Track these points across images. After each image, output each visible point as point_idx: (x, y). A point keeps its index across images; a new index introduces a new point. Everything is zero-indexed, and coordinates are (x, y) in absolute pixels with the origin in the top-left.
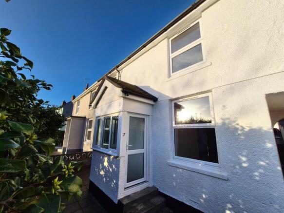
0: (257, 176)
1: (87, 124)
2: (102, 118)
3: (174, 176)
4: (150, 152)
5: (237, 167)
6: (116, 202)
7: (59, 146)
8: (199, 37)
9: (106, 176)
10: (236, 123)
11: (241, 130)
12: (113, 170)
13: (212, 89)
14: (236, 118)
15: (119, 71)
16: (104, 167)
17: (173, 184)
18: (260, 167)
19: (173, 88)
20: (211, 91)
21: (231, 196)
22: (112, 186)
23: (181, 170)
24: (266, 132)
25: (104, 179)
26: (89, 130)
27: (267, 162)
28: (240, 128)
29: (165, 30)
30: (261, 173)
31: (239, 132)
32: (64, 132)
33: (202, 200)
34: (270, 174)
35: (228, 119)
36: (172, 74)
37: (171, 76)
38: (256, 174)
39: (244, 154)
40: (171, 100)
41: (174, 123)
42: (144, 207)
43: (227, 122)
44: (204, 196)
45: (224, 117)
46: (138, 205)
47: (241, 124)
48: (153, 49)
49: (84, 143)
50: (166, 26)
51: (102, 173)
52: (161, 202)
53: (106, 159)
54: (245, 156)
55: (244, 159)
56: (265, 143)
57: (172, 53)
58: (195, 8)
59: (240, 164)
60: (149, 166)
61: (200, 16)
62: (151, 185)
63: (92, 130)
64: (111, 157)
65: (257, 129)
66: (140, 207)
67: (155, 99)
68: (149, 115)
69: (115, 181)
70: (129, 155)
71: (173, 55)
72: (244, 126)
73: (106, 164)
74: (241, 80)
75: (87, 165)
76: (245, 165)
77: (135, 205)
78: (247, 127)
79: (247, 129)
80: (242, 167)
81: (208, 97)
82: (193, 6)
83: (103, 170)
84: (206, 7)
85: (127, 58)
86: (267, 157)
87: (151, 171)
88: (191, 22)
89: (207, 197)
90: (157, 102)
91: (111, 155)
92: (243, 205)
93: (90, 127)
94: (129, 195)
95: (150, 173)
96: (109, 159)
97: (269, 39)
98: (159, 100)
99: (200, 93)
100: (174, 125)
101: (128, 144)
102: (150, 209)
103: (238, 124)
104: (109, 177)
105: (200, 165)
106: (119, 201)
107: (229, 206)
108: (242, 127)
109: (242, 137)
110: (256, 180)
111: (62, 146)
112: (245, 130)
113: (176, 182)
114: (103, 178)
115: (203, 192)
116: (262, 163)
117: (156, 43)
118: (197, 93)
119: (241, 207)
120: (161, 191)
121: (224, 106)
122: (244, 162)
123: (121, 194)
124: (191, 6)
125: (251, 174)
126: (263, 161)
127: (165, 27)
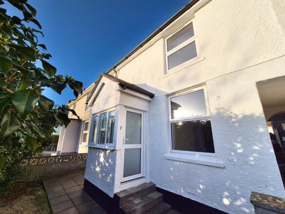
0: (253, 161)
1: (83, 127)
2: (98, 115)
3: (172, 169)
4: (147, 148)
5: (233, 154)
6: (112, 196)
7: (53, 151)
8: (193, 35)
9: (102, 171)
10: (229, 112)
11: (235, 118)
12: (109, 164)
13: (206, 82)
14: (230, 106)
15: (116, 72)
16: (100, 163)
17: (170, 178)
18: (254, 151)
19: (169, 84)
20: (206, 84)
21: (227, 184)
22: (108, 180)
23: (178, 163)
24: (258, 117)
25: (100, 175)
26: (85, 132)
27: (261, 146)
28: (234, 116)
29: (161, 30)
30: (255, 158)
31: (233, 120)
32: (58, 136)
33: (199, 191)
34: (264, 157)
35: (223, 108)
36: (167, 71)
37: (166, 73)
38: (251, 158)
39: (239, 140)
40: (168, 96)
41: (170, 117)
42: (141, 201)
43: (221, 111)
44: (201, 187)
45: (218, 107)
46: (135, 199)
47: (234, 112)
48: (149, 48)
49: (79, 145)
50: (162, 26)
51: (98, 169)
52: (158, 197)
53: (102, 155)
54: (240, 143)
55: (239, 145)
56: (258, 128)
57: (168, 51)
58: (189, 9)
59: (235, 151)
60: (146, 161)
61: (193, 16)
62: (148, 181)
63: (88, 132)
64: (108, 152)
65: (250, 115)
66: (137, 201)
67: (152, 96)
68: (146, 111)
69: (111, 175)
70: (125, 149)
71: (168, 54)
72: (238, 114)
73: (102, 159)
74: (233, 71)
75: (82, 167)
76: (240, 151)
77: (131, 199)
78: (240, 114)
79: (240, 116)
80: (237, 153)
81: (203, 89)
82: (186, 6)
83: (99, 166)
84: (200, 7)
85: (124, 58)
86: (261, 142)
87: (148, 167)
88: (185, 22)
89: (204, 187)
90: (154, 98)
91: (107, 150)
92: (240, 191)
93: (86, 129)
94: (125, 190)
95: (148, 169)
96: (105, 154)
97: (257, 33)
98: (155, 96)
99: (195, 86)
100: (171, 120)
101: (124, 138)
102: (147, 203)
103: (231, 113)
104: (104, 173)
105: (197, 156)
106: (115, 195)
107: (226, 194)
108: (235, 114)
109: (237, 125)
110: (251, 165)
111: (56, 150)
112: (239, 117)
113: (174, 176)
114: (98, 175)
115: (200, 183)
116: (256, 148)
117: (153, 43)
118: (193, 86)
119: (238, 193)
120: (159, 187)
121: (219, 97)
122: (240, 148)
123: (118, 188)
124: (184, 7)
125: (246, 160)
126: (257, 146)
127: (160, 27)
